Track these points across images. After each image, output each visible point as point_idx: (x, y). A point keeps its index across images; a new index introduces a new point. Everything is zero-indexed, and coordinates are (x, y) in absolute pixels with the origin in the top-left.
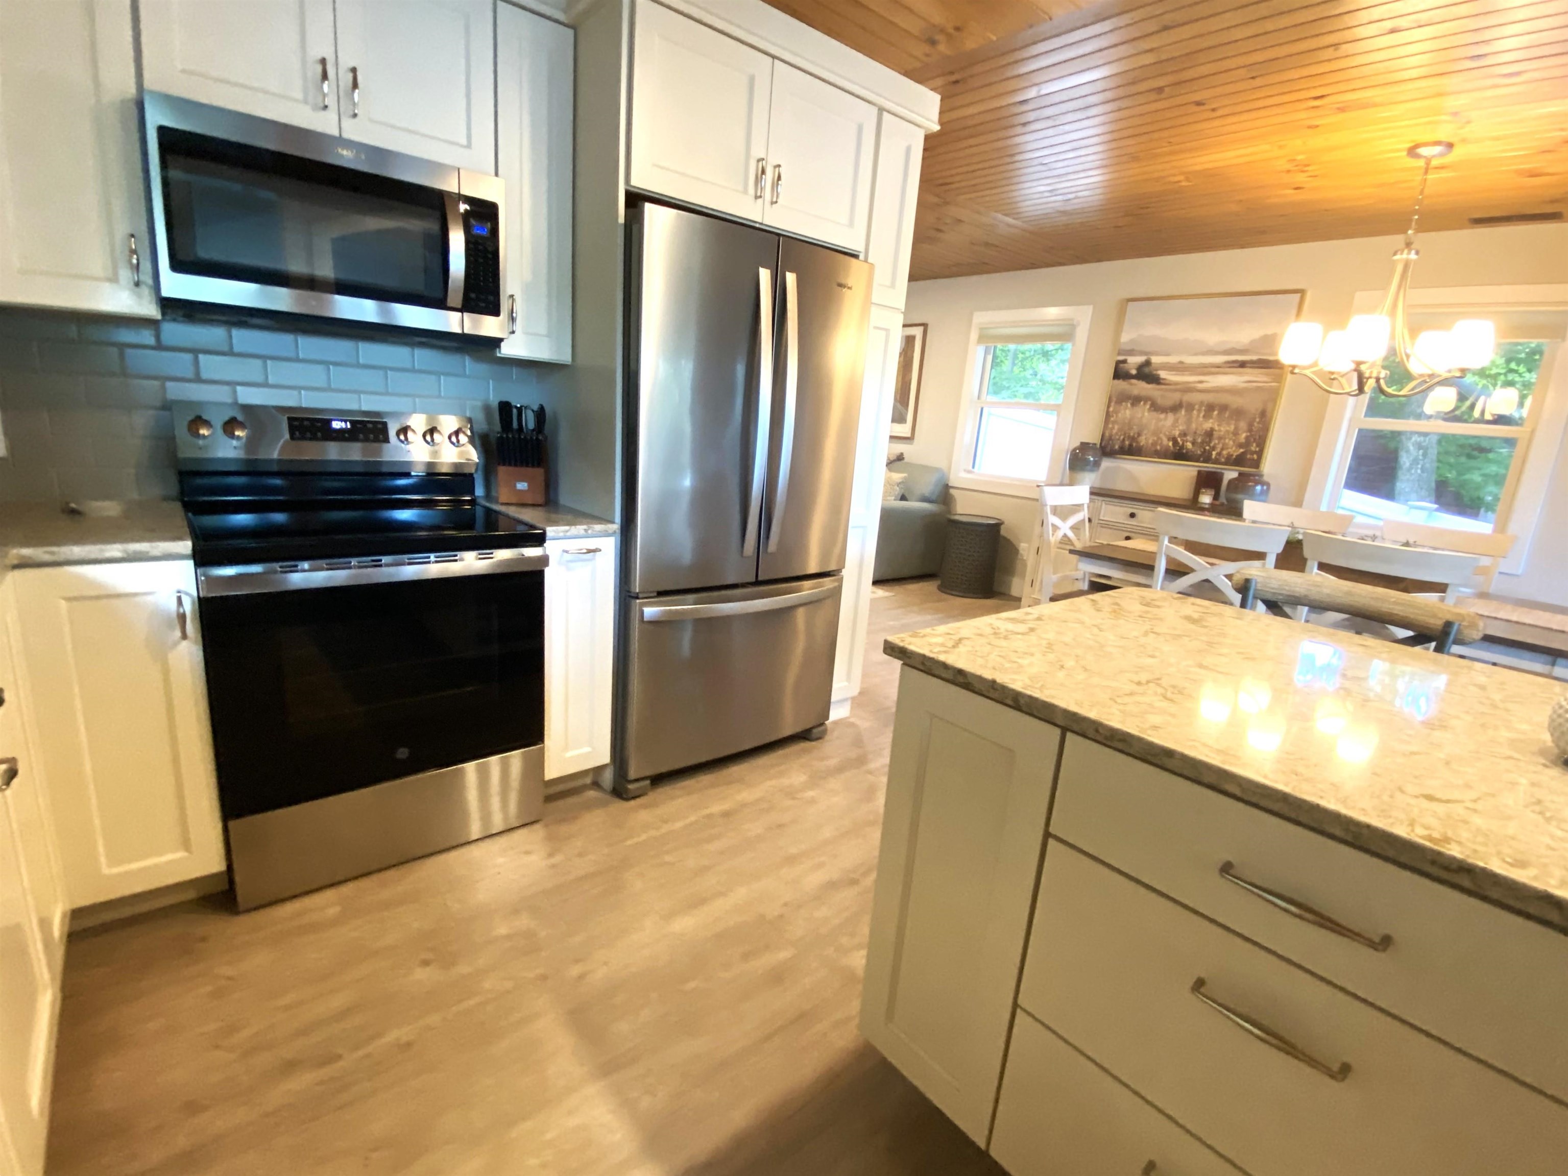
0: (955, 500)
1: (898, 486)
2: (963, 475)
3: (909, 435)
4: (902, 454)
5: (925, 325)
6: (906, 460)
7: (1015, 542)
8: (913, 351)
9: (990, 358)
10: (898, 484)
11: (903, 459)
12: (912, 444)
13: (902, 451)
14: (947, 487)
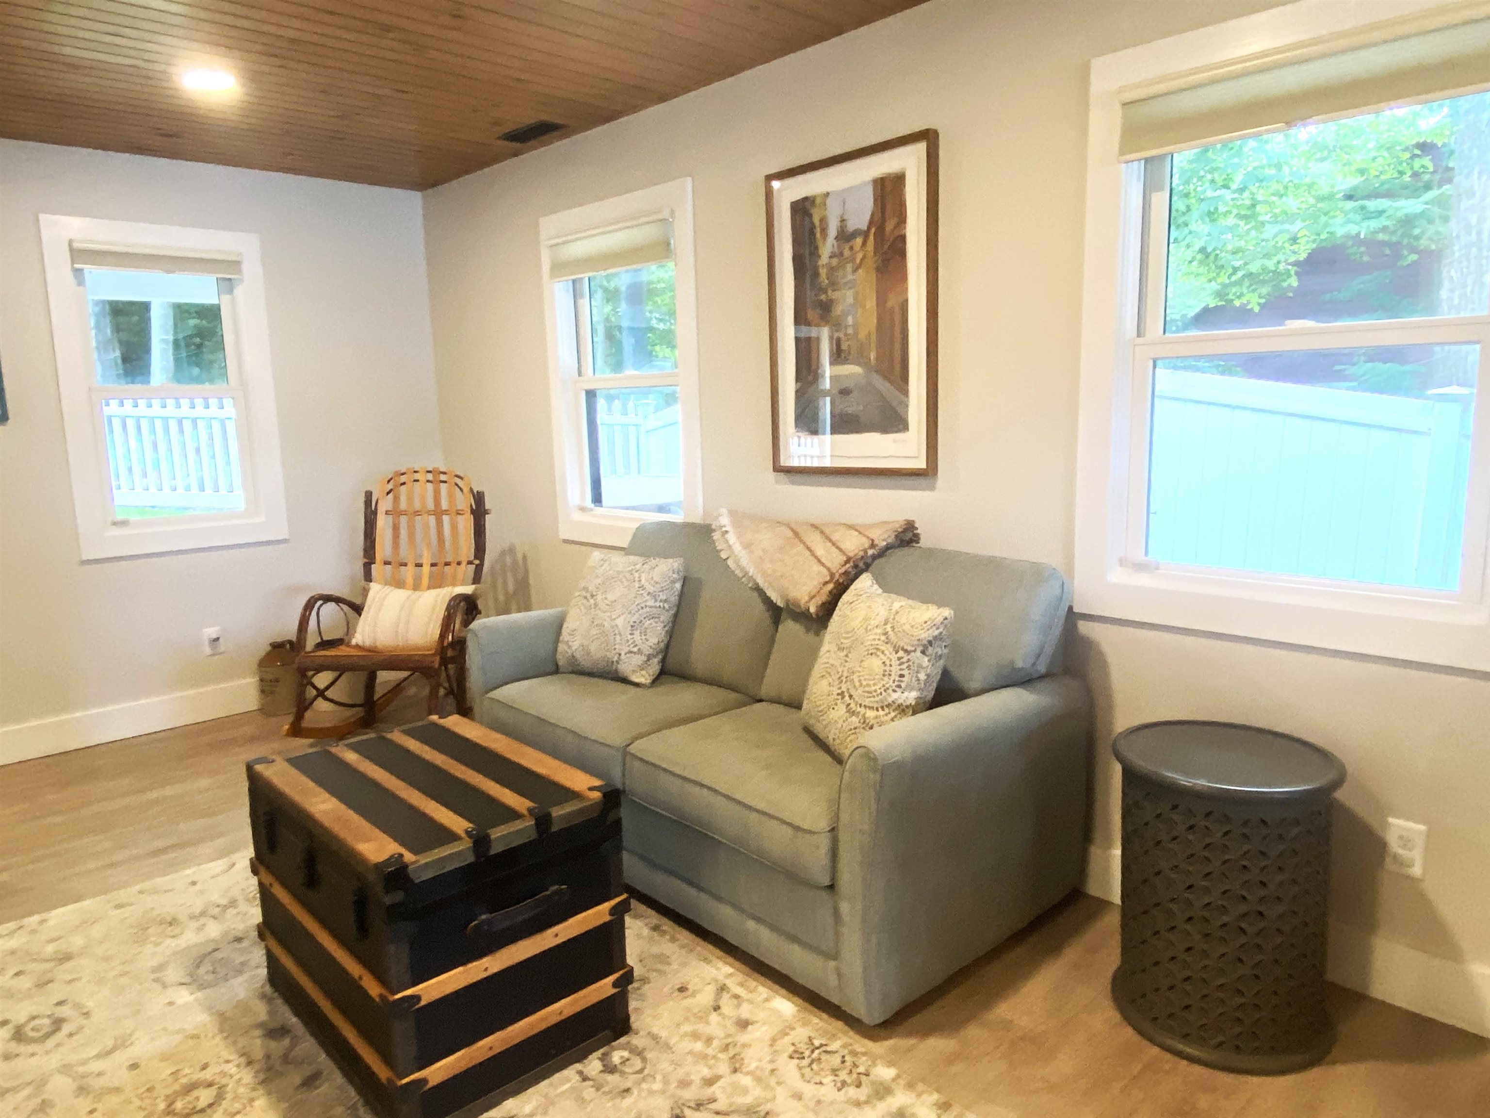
0: (1101, 655)
1: (923, 652)
2: (1118, 576)
3: (921, 464)
4: (910, 526)
5: (929, 137)
6: (924, 542)
7: (1372, 821)
8: (902, 220)
9: (1160, 200)
10: (926, 647)
11: (916, 538)
12: (932, 488)
13: (910, 518)
14: (1072, 618)
